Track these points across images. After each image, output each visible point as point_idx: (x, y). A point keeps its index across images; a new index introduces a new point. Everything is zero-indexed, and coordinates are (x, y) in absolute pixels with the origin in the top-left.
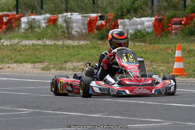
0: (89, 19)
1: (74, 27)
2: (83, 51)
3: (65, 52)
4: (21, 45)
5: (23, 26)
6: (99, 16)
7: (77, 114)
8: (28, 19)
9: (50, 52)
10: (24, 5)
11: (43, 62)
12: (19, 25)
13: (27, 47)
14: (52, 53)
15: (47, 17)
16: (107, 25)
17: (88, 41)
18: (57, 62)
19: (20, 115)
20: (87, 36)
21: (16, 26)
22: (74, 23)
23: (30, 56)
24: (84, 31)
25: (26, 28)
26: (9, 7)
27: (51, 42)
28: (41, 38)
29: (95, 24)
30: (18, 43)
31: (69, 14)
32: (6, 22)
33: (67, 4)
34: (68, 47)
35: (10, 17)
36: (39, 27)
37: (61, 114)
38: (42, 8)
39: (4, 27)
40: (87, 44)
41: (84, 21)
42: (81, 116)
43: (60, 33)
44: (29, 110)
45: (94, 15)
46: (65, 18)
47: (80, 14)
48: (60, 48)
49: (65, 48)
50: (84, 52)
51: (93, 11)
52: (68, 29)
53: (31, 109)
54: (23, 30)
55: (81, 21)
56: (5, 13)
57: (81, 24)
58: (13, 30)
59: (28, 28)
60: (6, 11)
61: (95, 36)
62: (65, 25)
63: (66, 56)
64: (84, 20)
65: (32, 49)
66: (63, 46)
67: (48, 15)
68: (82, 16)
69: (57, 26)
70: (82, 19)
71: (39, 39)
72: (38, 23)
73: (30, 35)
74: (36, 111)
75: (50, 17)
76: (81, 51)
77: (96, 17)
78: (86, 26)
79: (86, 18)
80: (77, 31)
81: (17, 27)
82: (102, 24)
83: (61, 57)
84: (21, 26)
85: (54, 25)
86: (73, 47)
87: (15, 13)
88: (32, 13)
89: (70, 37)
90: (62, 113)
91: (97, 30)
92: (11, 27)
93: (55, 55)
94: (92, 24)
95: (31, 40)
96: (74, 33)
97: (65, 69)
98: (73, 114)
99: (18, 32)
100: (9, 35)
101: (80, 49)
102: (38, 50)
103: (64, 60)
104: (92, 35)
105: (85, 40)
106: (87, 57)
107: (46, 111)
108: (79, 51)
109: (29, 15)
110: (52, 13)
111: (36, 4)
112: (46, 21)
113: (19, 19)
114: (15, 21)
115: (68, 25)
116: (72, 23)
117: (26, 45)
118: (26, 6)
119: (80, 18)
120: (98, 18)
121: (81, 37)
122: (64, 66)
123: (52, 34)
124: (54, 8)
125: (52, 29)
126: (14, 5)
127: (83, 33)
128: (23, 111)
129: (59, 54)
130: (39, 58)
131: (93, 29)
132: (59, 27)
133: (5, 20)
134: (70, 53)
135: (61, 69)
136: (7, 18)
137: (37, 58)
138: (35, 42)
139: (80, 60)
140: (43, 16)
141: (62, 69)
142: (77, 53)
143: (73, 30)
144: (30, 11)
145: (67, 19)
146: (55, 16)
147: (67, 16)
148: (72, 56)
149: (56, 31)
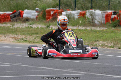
0: (106, 14)
6: (113, 12)
8: (66, 13)
16: (119, 18)
20: (105, 25)
22: (96, 16)
24: (103, 21)
28: (75, 25)
29: (111, 17)
31: (93, 10)
32: (53, 15)
35: (55, 12)
36: (74, 18)
38: (75, 6)
39: (51, 17)
41: (103, 15)
43: (87, 22)
45: (109, 11)
46: (91, 13)
47: (100, 11)
50: (107, 35)
51: (109, 9)
52: (92, 20)
55: (101, 15)
56: (52, 9)
57: (101, 17)
61: (110, 24)
62: (91, 17)
63: (95, 37)
67: (79, 11)
68: (102, 12)
69: (85, 18)
72: (73, 16)
75: (81, 12)
77: (111, 13)
78: (104, 19)
80: (98, 21)
82: (115, 17)
85: (83, 17)
87: (58, 9)
89: (94, 25)
91: (111, 21)
92: (56, 17)
93: (88, 36)
94: (109, 17)
96: (96, 22)
97: (96, 46)
100: (55, 23)
103: (94, 40)
104: (108, 24)
105: (104, 27)
112: (78, 14)
113: (61, 13)
114: (58, 14)
115: (93, 17)
116: (95, 16)
119: (101, 13)
120: (113, 13)
121: (101, 25)
123: (82, 23)
125: (82, 19)
127: (103, 23)
131: (109, 20)
132: (86, 18)
133: (52, 13)
136: (53, 12)
139: (105, 40)
140: (76, 11)
143: (96, 21)
145: (92, 13)
146: (84, 11)
147: (92, 11)
148: (99, 37)
149: (85, 21)
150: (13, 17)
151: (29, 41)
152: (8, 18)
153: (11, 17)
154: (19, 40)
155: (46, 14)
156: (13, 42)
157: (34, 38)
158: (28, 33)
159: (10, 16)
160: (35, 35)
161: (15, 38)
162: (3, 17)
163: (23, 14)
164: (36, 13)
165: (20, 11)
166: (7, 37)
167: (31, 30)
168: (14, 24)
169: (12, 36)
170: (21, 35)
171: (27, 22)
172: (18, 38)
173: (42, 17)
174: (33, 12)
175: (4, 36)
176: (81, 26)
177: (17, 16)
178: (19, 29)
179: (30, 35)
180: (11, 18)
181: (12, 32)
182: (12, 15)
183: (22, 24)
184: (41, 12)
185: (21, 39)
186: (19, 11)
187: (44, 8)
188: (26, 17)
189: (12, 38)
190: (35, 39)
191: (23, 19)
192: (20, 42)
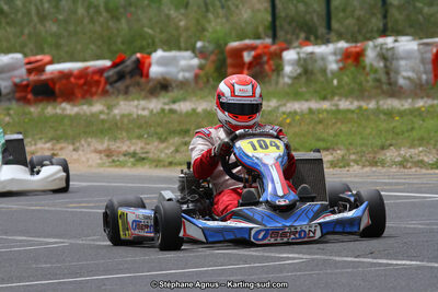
0: (435, 50)
1: (401, 69)
2: (423, 120)
3: (384, 126)
4: (284, 113)
5: (288, 69)
7: (408, 262)
8: (298, 53)
9: (349, 125)
10: (290, 23)
11: (333, 149)
12: (279, 69)
13: (298, 117)
14: (353, 129)
15: (341, 49)
17: (434, 99)
18: (364, 149)
19: (282, 269)
20: (432, 88)
21: (273, 71)
22: (402, 58)
23: (304, 136)
24: (424, 77)
25: (295, 75)
26: (257, 27)
27: (352, 103)
28: (329, 96)
30: (277, 108)
31: (389, 41)
32: (250, 63)
33: (385, 17)
34: (390, 114)
35: (259, 51)
36: (324, 71)
37: (372, 264)
38: (329, 27)
39: (246, 73)
40: (432, 106)
41: (425, 55)
42: (418, 268)
43: (371, 83)
44: (301, 256)
46: (381, 48)
47: (414, 40)
48: (372, 117)
49: (382, 116)
50: (425, 124)
52: (388, 73)
53: (304, 254)
54: (287, 80)
55: (417, 54)
56: (247, 42)
57: (418, 61)
58: (267, 79)
59: (300, 75)
60: (250, 38)
62: (382, 64)
63: (383, 134)
64: (426, 52)
65: (308, 120)
66: (377, 112)
67: (342, 45)
69: (364, 68)
70: (419, 50)
71: (324, 98)
72: (320, 63)
73: (304, 89)
74: (317, 259)
75: (347, 49)
76: (418, 122)
78: (430, 67)
79: (430, 48)
80: (409, 78)
81: (275, 73)
83: (374, 138)
84: (283, 69)
85: (356, 66)
86: (402, 114)
87: (268, 41)
88: (307, 41)
89: (394, 91)
90: (375, 261)
92: (261, 72)
95: (307, 100)
96: (401, 82)
97: (383, 164)
98: (399, 262)
99: (277, 83)
101: (415, 117)
102: (320, 122)
103: (379, 143)
105: (428, 97)
106: (432, 134)
107: (337, 259)
108: (413, 122)
109: (301, 46)
110: (353, 39)
111: (315, 19)
112: (339, 57)
113: (278, 55)
114: (269, 59)
115: (388, 64)
116: (397, 59)
117: (295, 113)
118: (294, 24)
119: (416, 47)
121: (419, 89)
122: (380, 156)
123: (352, 85)
124: (356, 28)
125: (352, 73)
126: (267, 24)
127: (424, 81)
128: (289, 258)
129: (368, 130)
130: (323, 140)
132: (368, 69)
133: (247, 57)
134: (394, 127)
135: (374, 163)
136: (253, 53)
137: (319, 140)
138: (314, 105)
139: (416, 142)
140: (331, 47)
141: (376, 163)
142: (410, 127)
143: (400, 76)
144: (302, 35)
145: (384, 51)
146: (359, 45)
147: (386, 44)
148: (397, 134)
149: (362, 78)
150: (115, 78)
151: (153, 161)
152: (98, 83)
153: (107, 79)
154: (122, 158)
155: (229, 61)
156: (100, 165)
157: (172, 149)
158: (156, 133)
159: (106, 75)
160: (177, 140)
161: (109, 153)
162: (82, 81)
163: (150, 65)
164: (196, 62)
165: (139, 55)
166: (80, 152)
167: (165, 120)
168: (118, 104)
169: (100, 147)
170: (129, 139)
171: (163, 93)
172: (120, 152)
173: (215, 75)
174: (184, 58)
175: (71, 147)
176: (346, 97)
177: (130, 75)
178: (126, 121)
179: (162, 140)
180: (108, 81)
181: (102, 132)
182: (111, 73)
183: (143, 103)
184: (213, 57)
185: (129, 154)
186: (134, 58)
187: (222, 42)
188: (160, 77)
189: (100, 152)
190: (177, 151)
191: (151, 84)
192: (123, 165)
